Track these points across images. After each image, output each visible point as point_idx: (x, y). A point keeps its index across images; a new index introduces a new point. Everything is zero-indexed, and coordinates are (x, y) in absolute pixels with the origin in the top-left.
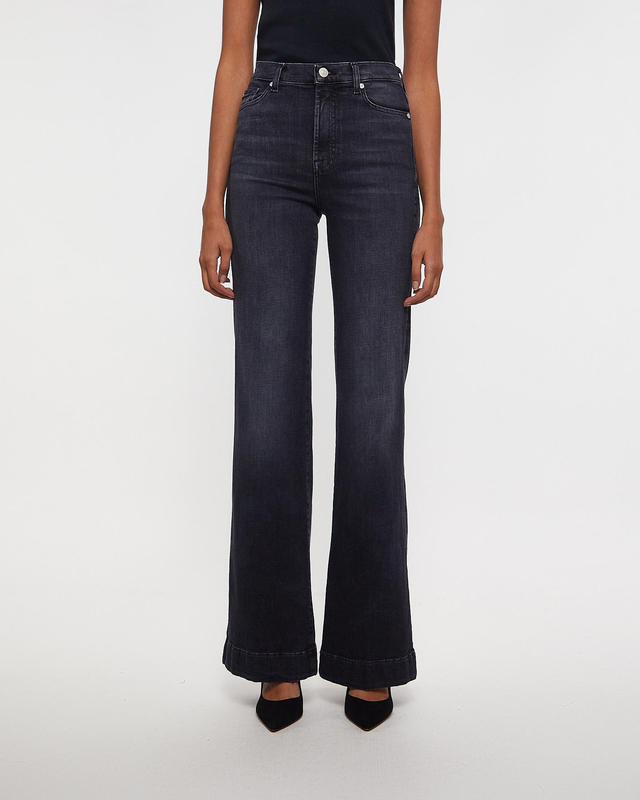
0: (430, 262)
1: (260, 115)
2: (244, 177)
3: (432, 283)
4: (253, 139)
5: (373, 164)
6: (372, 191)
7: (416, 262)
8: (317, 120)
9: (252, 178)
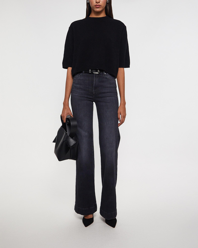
0: (122, 115)
1: (80, 80)
2: (76, 95)
3: (123, 120)
4: (78, 86)
5: (108, 92)
6: (107, 98)
7: (119, 115)
8: (94, 82)
9: (78, 95)
